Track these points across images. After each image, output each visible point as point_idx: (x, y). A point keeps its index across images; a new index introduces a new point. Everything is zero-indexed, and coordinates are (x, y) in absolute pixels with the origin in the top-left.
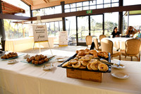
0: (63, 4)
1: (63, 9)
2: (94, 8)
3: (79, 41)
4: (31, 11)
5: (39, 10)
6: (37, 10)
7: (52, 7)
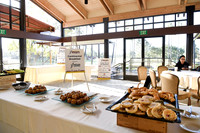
0: (106, 21)
1: (106, 28)
2: (150, 27)
3: (128, 73)
4: (63, 29)
5: (73, 28)
6: (70, 28)
7: (91, 25)
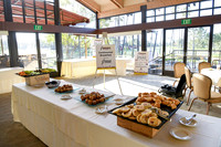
0: (144, 9)
2: (195, 15)
3: (166, 68)
4: (98, 20)
5: (109, 18)
7: (127, 14)
